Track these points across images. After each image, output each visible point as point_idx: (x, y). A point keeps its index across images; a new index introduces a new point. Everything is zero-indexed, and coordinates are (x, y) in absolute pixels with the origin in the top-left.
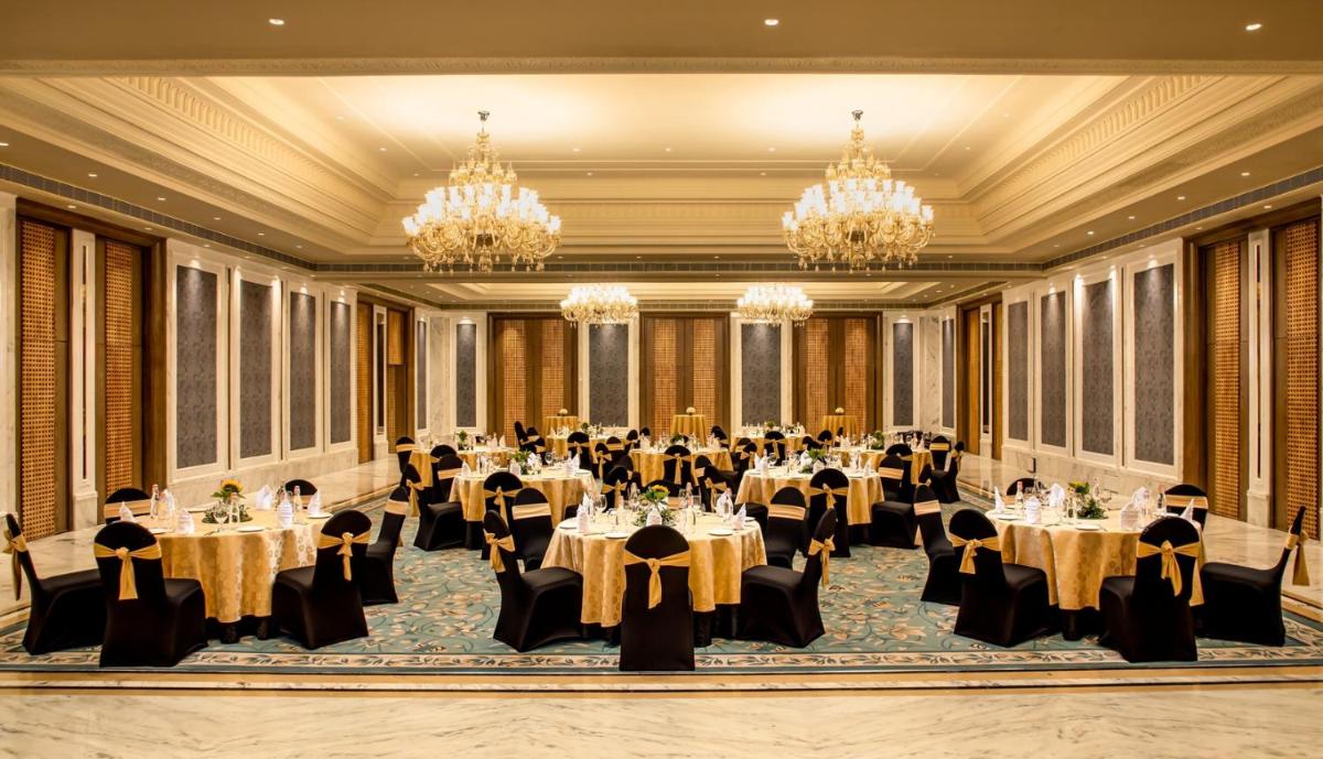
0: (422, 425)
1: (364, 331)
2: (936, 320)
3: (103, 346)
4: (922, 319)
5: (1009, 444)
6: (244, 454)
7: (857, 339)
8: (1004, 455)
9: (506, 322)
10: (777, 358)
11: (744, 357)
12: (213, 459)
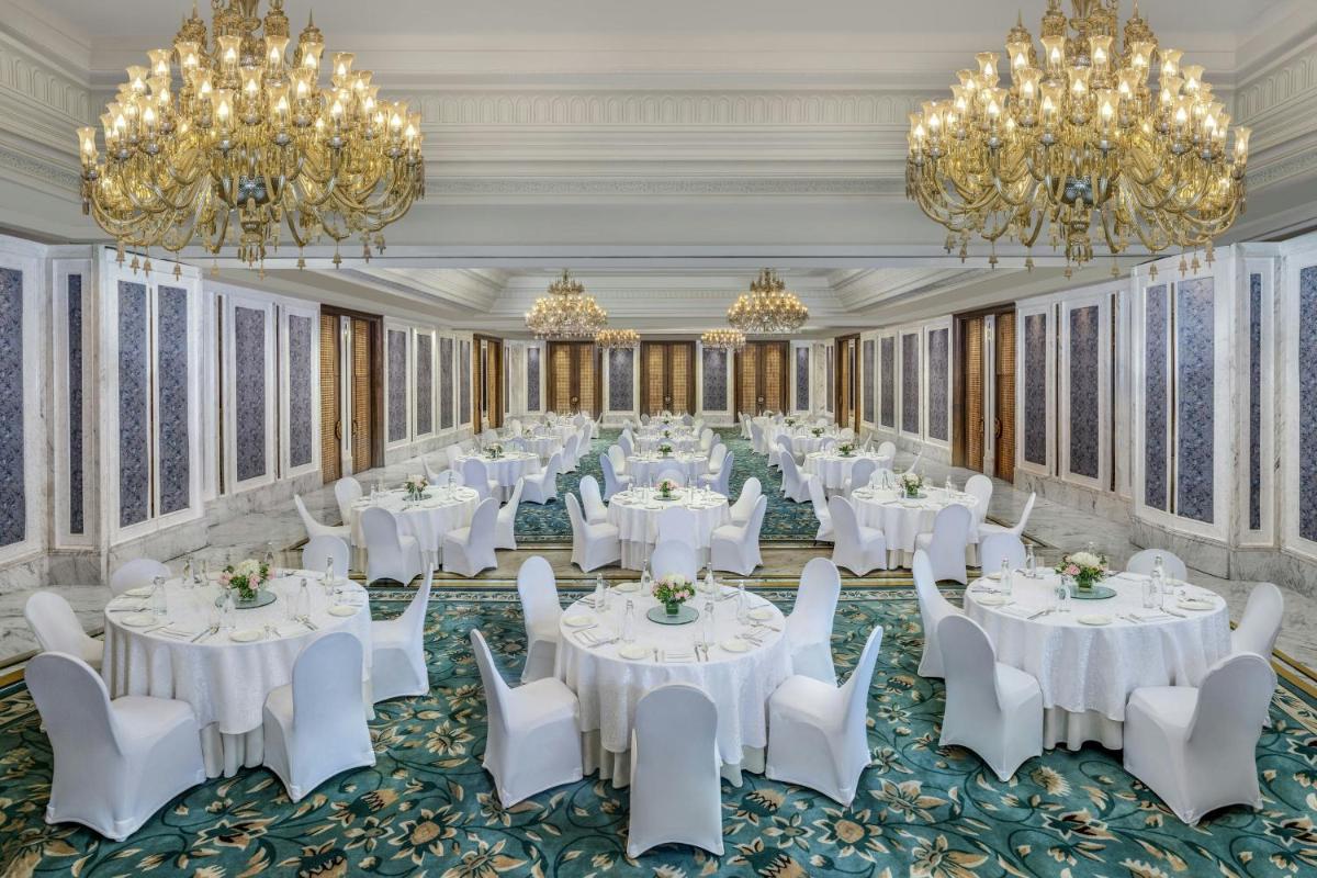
0: (507, 411)
1: (476, 355)
2: (822, 346)
3: (354, 376)
4: (814, 345)
5: (863, 424)
6: (419, 433)
7: (774, 357)
8: (861, 430)
9: (558, 347)
10: (724, 369)
11: (704, 368)
12: (405, 436)
